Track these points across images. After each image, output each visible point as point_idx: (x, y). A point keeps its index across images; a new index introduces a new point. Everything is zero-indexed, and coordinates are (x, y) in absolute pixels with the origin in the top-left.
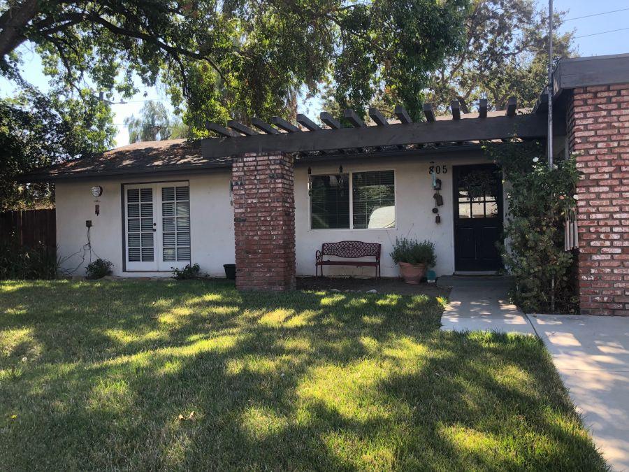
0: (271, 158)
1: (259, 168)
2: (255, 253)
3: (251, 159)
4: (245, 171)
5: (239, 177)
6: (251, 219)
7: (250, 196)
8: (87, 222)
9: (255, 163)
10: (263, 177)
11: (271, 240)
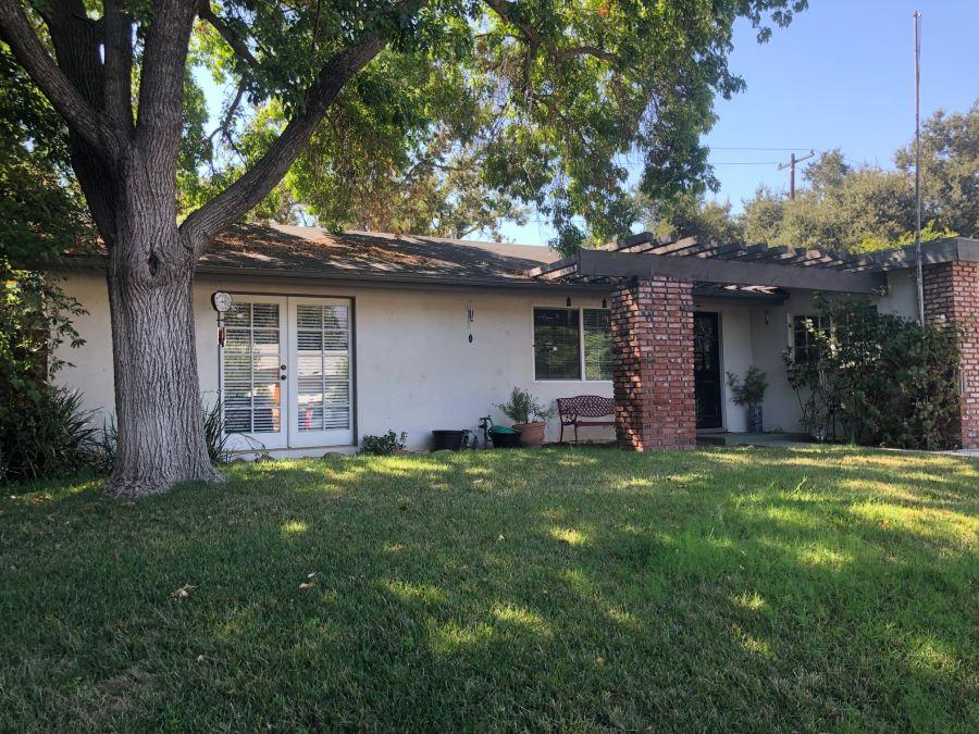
0: (683, 285)
1: (669, 296)
2: (666, 403)
3: (660, 284)
4: (653, 299)
5: (646, 305)
6: (660, 361)
7: (658, 330)
9: (664, 290)
10: (673, 308)
11: (683, 387)
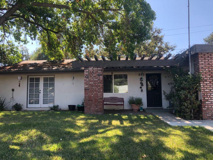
0: (98, 69)
1: (94, 72)
2: (92, 101)
3: (91, 69)
4: (89, 73)
5: (87, 75)
6: (91, 89)
7: (90, 81)
8: (12, 89)
9: (93, 70)
10: (95, 75)
11: (98, 96)
